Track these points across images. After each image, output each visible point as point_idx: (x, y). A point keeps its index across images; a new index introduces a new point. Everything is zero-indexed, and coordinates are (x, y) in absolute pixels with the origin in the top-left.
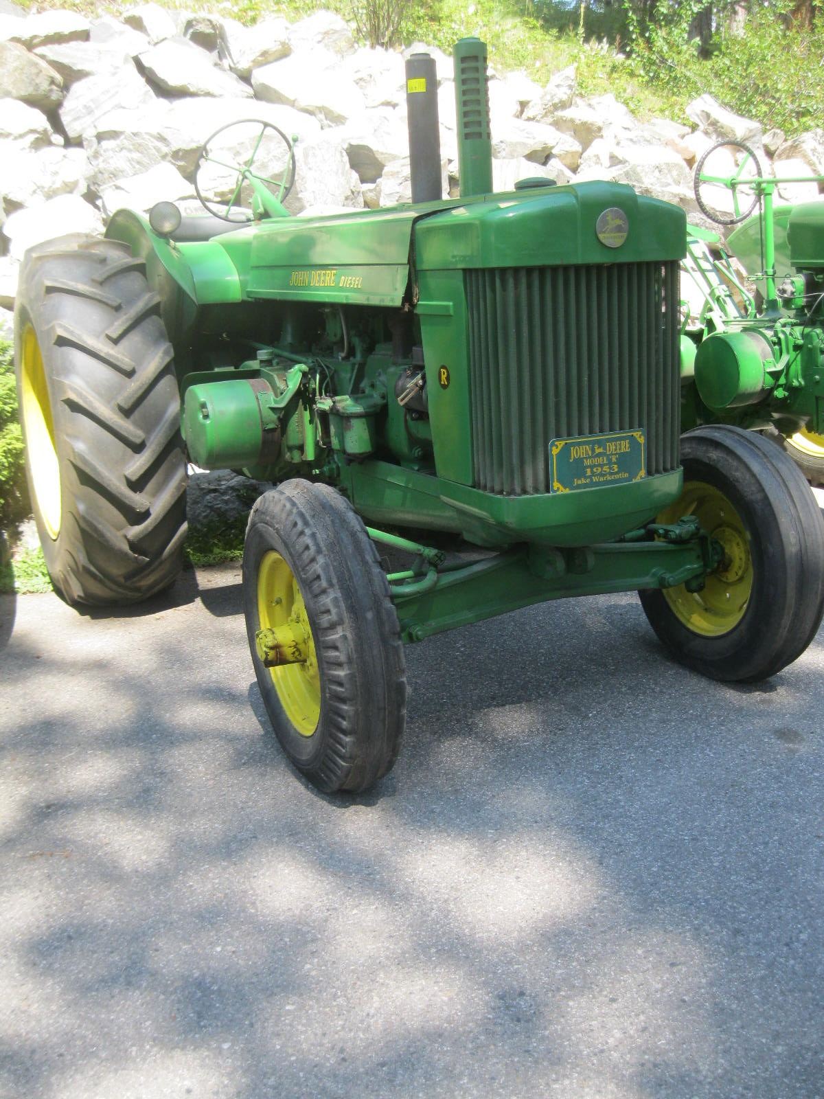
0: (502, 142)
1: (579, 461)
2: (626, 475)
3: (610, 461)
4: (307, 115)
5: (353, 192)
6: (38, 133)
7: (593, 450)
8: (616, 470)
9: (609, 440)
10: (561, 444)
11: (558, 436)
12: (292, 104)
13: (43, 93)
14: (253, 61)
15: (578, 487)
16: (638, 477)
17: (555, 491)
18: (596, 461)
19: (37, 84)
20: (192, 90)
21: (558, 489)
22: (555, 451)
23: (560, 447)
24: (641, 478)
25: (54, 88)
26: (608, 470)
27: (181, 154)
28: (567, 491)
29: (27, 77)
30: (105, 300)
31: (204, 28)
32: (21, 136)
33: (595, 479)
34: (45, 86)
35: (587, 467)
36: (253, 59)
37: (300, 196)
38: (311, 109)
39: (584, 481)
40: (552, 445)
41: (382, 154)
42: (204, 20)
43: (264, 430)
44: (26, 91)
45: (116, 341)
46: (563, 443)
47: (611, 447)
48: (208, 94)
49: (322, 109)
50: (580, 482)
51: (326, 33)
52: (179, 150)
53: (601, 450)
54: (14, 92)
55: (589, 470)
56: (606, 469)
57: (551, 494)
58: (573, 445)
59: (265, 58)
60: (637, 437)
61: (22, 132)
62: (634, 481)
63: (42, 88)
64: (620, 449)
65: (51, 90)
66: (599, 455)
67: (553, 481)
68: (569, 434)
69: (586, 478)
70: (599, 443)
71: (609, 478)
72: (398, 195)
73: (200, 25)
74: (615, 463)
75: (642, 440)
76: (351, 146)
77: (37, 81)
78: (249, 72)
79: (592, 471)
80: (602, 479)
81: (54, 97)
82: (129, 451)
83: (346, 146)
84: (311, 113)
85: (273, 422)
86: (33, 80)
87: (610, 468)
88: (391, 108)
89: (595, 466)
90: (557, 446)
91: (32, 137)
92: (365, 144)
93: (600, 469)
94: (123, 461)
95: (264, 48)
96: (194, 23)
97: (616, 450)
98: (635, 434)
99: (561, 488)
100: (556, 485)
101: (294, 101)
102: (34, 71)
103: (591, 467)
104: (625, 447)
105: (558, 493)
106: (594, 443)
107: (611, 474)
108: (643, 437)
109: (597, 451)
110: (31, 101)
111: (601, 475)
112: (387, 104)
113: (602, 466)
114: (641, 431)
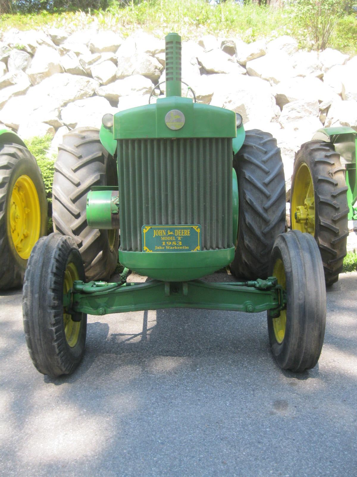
0: (349, 93)
1: (158, 238)
2: (187, 248)
3: (177, 240)
4: (266, 81)
5: (276, 116)
6: (147, 89)
7: (167, 233)
8: (181, 244)
9: (176, 229)
10: (148, 228)
11: (148, 223)
12: (260, 76)
13: (151, 72)
14: (247, 58)
15: (157, 250)
16: (196, 250)
17: (144, 251)
18: (168, 238)
19: (149, 69)
20: (216, 70)
21: (146, 250)
22: (145, 231)
23: (148, 230)
24: (197, 250)
25: (157, 70)
26: (176, 244)
27: (200, 97)
28: (151, 252)
29: (145, 66)
30: (74, 154)
31: (230, 45)
32: (140, 90)
33: (167, 248)
34: (152, 69)
35: (163, 241)
36: (247, 57)
37: (247, 117)
38: (267, 78)
39: (161, 248)
40: (144, 228)
41: (290, 98)
42: (230, 41)
43: (112, 213)
44: (145, 72)
45: (75, 171)
46: (150, 227)
47: (178, 232)
48: (223, 73)
49: (272, 79)
50: (158, 248)
51: (285, 45)
52: (200, 96)
53: (172, 233)
54: (140, 73)
55: (164, 243)
56: (174, 243)
57: (143, 252)
58: (155, 229)
59: (252, 57)
60: (195, 229)
61: (140, 88)
62: (192, 251)
63: (152, 70)
64: (184, 234)
65: (155, 71)
66: (170, 236)
67: (144, 246)
68: (154, 223)
69: (162, 246)
70: (171, 230)
71: (176, 248)
72: (288, 117)
73: (228, 43)
74: (180, 241)
75: (198, 231)
76: (277, 94)
77: (149, 68)
78: (246, 63)
79: (166, 243)
80: (171, 248)
81: (156, 74)
82: (73, 217)
83: (275, 95)
84: (268, 81)
85: (116, 210)
86: (148, 67)
87: (177, 243)
88: (302, 78)
89: (168, 241)
90: (146, 229)
91: (145, 90)
92: (283, 94)
93: (170, 243)
94: (70, 222)
95: (253, 52)
96: (225, 42)
97: (181, 234)
98: (193, 227)
99: (148, 250)
100: (145, 248)
101: (261, 75)
102: (148, 63)
103: (166, 241)
104: (187, 233)
105: (146, 252)
106: (167, 229)
107: (177, 246)
108: (199, 229)
109: (169, 233)
110: (147, 76)
111: (171, 246)
112: (301, 76)
113: (172, 241)
114: (199, 226)
